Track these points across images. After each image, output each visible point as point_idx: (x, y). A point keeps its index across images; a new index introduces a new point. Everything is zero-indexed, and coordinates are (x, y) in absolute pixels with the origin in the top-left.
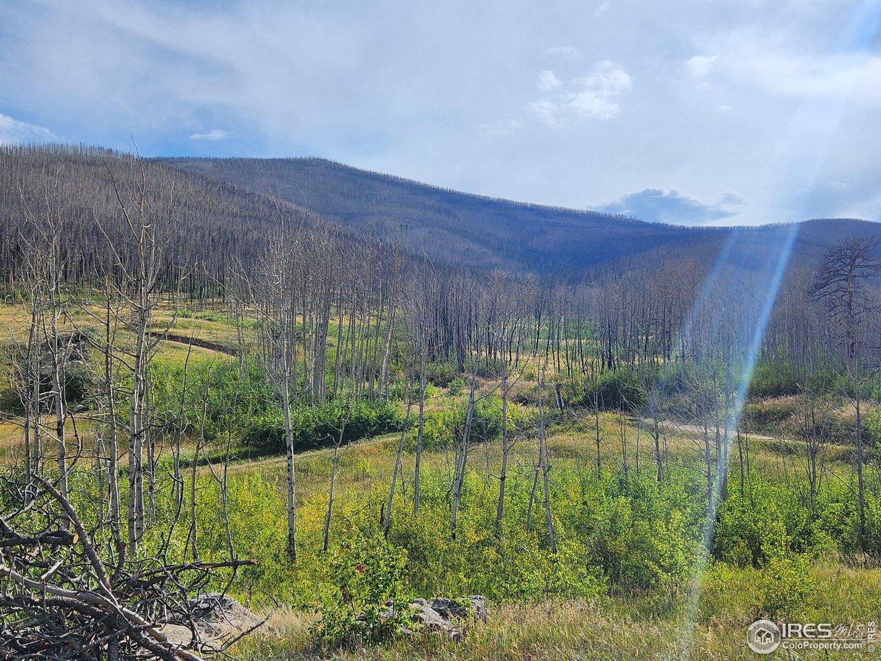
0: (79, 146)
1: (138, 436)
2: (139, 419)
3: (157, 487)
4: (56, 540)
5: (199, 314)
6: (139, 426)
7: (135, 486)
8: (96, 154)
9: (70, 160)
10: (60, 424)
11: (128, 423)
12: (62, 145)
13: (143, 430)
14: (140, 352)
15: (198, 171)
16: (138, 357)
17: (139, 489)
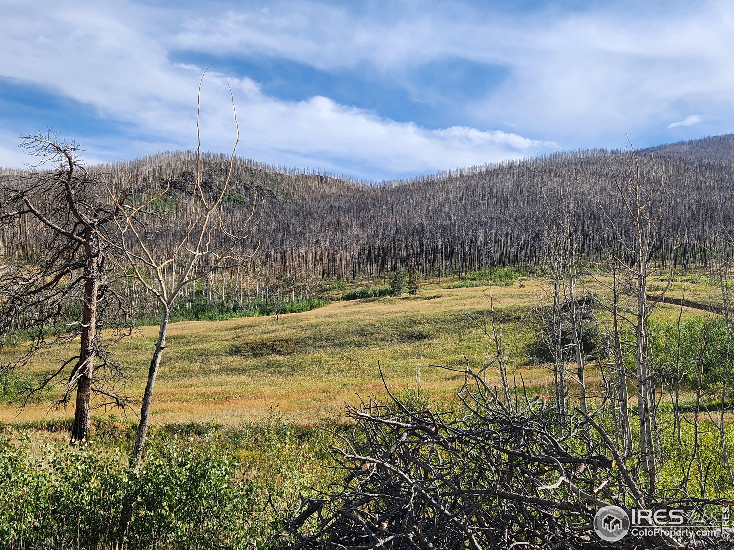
0: (578, 151)
1: (643, 382)
2: (644, 368)
3: (660, 427)
4: (599, 463)
5: (683, 278)
6: (644, 374)
7: (645, 425)
8: (590, 155)
9: (572, 163)
10: (580, 370)
11: (635, 371)
12: (565, 153)
13: (649, 378)
14: (642, 312)
15: (676, 155)
16: (640, 316)
17: (648, 427)
